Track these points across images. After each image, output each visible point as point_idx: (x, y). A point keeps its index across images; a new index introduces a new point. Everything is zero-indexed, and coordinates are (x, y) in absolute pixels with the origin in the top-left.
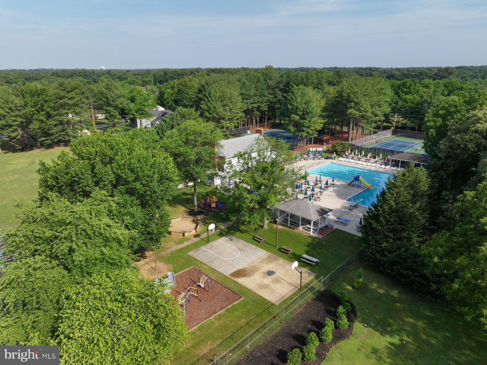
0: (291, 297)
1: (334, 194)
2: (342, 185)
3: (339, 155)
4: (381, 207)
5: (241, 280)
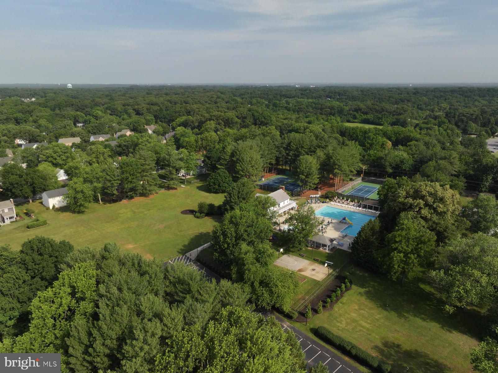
0: (325, 278)
1: (333, 228)
2: (336, 223)
3: (331, 200)
4: (359, 238)
5: (302, 273)
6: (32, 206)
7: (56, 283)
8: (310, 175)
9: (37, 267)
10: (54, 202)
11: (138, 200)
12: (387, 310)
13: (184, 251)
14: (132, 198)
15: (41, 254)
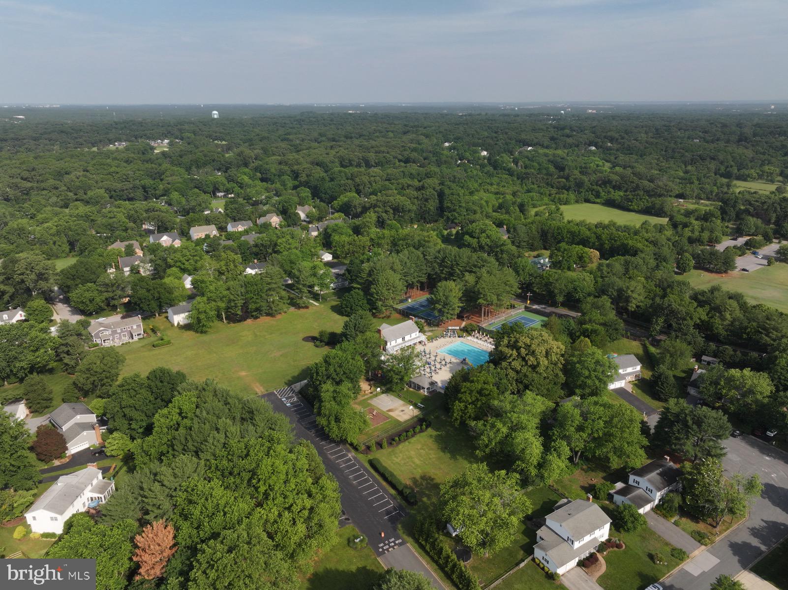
1: (448, 369)
2: (455, 363)
3: (470, 334)
5: (391, 413)
6: (158, 320)
7: (170, 405)
8: (447, 304)
9: (159, 391)
10: (179, 319)
11: (264, 320)
12: (444, 452)
13: (290, 383)
14: (256, 318)
15: (162, 382)
